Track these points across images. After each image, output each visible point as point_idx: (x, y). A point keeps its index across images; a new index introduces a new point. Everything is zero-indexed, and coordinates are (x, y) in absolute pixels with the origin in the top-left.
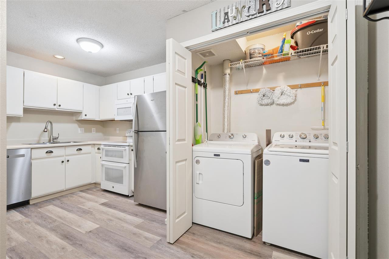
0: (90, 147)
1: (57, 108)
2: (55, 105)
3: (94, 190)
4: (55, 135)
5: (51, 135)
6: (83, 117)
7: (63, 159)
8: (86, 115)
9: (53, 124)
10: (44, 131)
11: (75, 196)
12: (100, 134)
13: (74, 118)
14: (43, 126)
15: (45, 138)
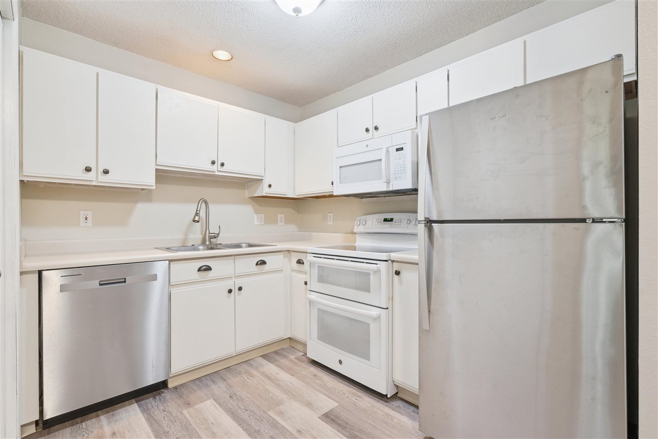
0: (280, 257)
1: (218, 171)
2: (213, 163)
3: (292, 357)
4: (213, 229)
5: (206, 229)
6: (265, 191)
7: (230, 284)
8: (270, 186)
9: (211, 206)
10: (194, 221)
11: (254, 372)
12: (292, 228)
13: (247, 194)
14: (192, 208)
15: (196, 236)
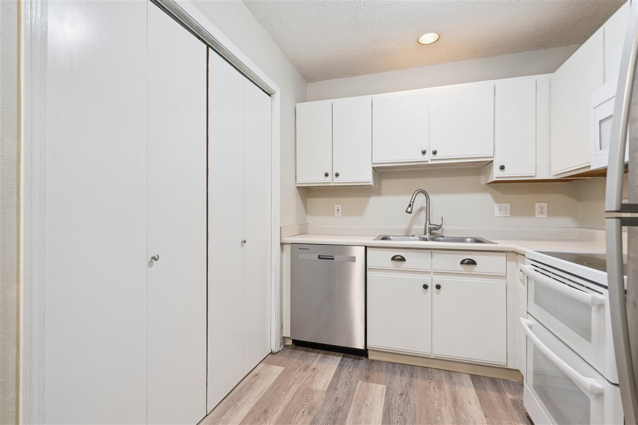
0: (502, 258)
2: (424, 152)
4: (436, 221)
5: (427, 220)
6: (496, 174)
7: (426, 279)
8: (502, 168)
9: (431, 197)
10: (407, 212)
13: (483, 180)
14: (407, 200)
15: (419, 227)
